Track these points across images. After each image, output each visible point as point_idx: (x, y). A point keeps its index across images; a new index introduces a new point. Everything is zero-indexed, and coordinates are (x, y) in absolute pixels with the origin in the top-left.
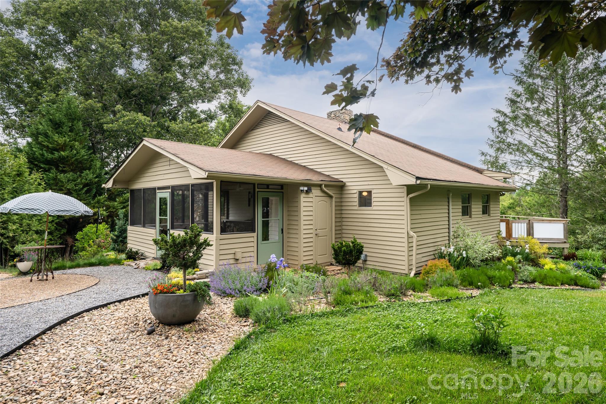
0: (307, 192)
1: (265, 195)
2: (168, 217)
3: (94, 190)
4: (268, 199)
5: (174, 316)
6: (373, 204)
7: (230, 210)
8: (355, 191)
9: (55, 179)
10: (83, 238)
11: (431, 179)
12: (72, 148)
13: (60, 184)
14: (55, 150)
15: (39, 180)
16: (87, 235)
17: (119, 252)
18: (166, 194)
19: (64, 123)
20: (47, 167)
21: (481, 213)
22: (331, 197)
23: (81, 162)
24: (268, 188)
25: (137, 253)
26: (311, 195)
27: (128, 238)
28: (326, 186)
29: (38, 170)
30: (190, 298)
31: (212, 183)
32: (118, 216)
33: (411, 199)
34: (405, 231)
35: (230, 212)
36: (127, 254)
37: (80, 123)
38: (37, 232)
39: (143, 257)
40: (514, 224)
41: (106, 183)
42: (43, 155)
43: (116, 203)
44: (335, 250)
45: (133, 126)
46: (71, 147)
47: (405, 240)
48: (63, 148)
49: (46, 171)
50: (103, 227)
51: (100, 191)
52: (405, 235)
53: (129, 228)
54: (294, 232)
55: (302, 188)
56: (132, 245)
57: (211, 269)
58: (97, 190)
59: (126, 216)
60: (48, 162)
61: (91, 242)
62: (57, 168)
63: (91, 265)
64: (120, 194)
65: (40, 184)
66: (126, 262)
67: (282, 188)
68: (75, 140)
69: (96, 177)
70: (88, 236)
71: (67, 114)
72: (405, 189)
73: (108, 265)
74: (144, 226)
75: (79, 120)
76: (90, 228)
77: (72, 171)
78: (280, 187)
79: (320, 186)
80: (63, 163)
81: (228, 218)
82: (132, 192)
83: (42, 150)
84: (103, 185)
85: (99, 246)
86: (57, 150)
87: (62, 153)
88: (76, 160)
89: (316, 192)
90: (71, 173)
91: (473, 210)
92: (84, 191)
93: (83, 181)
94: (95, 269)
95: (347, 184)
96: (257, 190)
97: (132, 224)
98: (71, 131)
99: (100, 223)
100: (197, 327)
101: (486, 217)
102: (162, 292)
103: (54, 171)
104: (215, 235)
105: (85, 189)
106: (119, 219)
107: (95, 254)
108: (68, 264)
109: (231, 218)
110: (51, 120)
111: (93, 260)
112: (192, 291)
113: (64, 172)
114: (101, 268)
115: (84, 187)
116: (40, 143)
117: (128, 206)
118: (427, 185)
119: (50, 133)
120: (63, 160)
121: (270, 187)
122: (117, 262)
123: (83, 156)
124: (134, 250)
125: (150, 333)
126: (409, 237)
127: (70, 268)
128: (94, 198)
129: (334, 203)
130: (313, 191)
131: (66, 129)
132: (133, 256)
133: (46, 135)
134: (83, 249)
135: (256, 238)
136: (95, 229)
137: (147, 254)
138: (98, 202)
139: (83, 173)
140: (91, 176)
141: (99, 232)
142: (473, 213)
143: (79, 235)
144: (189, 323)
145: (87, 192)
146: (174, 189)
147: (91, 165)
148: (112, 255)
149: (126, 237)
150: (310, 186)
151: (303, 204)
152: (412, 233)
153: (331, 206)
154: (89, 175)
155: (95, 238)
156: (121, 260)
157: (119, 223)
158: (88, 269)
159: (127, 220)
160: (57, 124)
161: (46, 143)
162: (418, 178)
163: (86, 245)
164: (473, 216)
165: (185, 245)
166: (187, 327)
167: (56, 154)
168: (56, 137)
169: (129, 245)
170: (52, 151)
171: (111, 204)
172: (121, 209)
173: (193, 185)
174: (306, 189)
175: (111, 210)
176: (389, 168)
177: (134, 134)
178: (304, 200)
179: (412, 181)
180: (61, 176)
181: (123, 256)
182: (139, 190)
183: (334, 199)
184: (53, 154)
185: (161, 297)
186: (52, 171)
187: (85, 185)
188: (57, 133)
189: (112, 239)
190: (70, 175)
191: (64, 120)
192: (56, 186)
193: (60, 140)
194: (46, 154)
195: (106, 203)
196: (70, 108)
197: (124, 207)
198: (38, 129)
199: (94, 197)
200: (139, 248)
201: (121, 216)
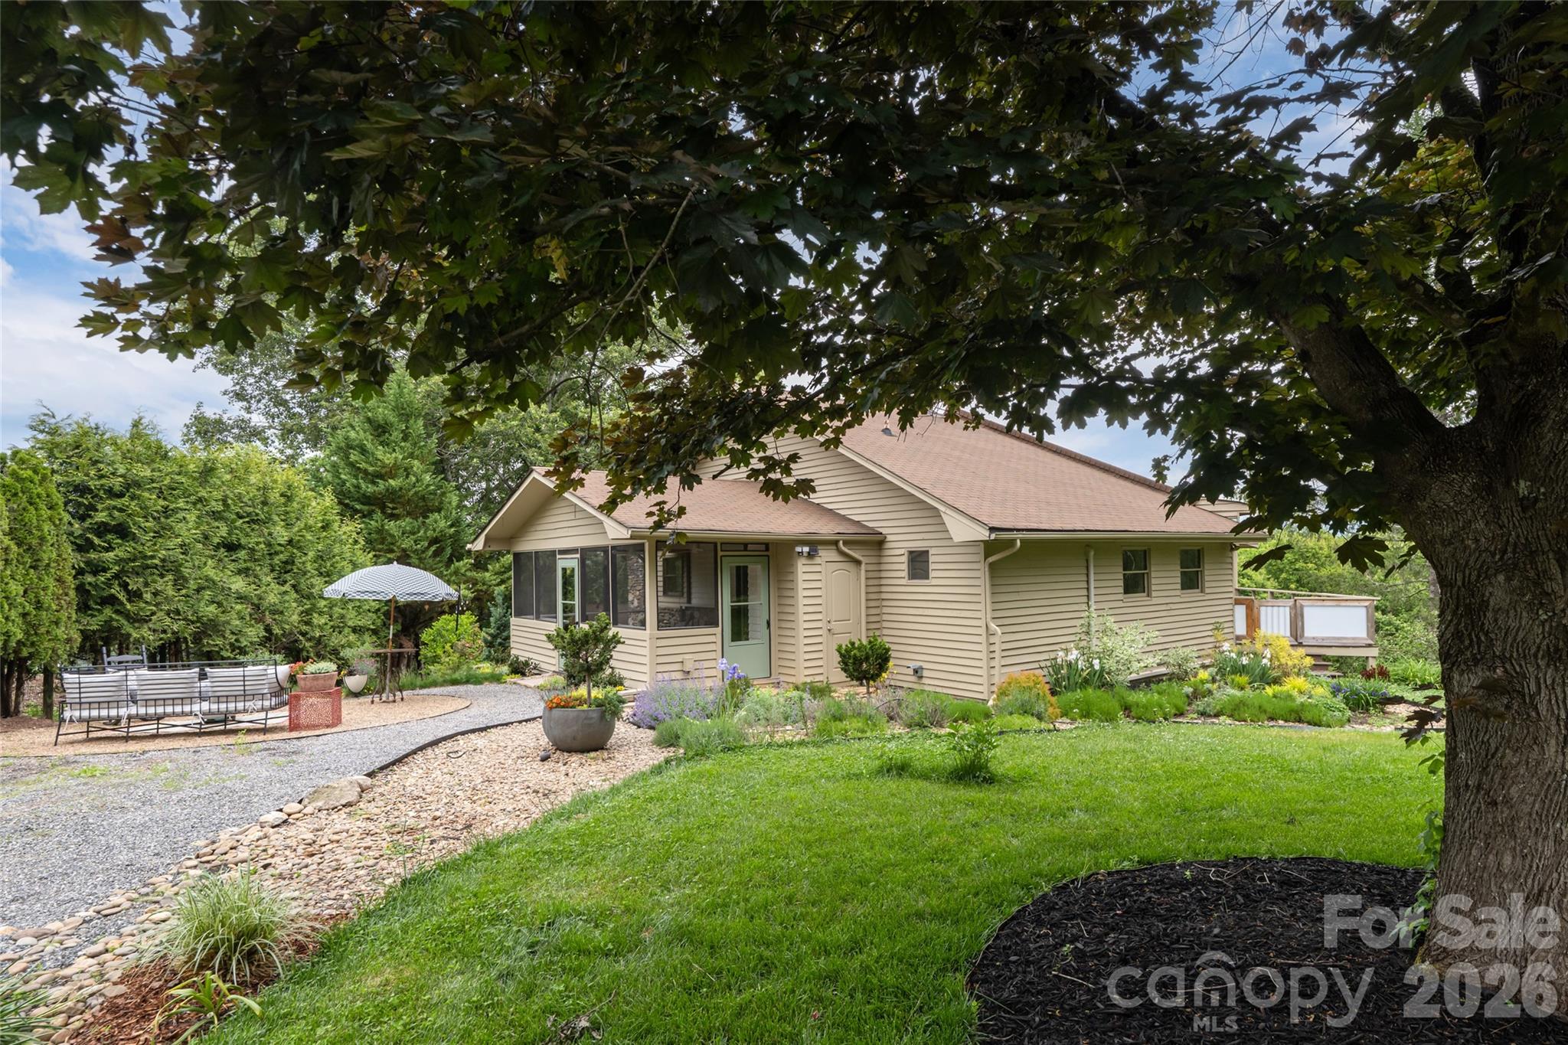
0: (811, 556)
1: (741, 562)
2: (577, 602)
3: (449, 551)
4: (746, 568)
5: (574, 738)
6: (932, 574)
7: (693, 585)
8: (902, 551)
9: (380, 531)
10: (434, 640)
11: (1018, 530)
12: (408, 471)
13: (389, 540)
14: (377, 477)
15: (354, 535)
16: (440, 634)
17: (497, 662)
18: (571, 563)
19: (392, 425)
20: (365, 508)
21: (1179, 586)
22: (858, 562)
23: (423, 498)
24: (746, 549)
25: (526, 664)
26: (817, 560)
27: (512, 639)
28: (846, 543)
29: (352, 517)
30: (595, 715)
31: (643, 545)
32: (493, 599)
33: (991, 565)
34: (982, 623)
35: (693, 590)
36: (511, 665)
37: (421, 422)
38: (354, 630)
39: (538, 671)
40: (1263, 609)
41: (472, 542)
42: (358, 487)
43: (487, 575)
44: (841, 655)
45: (515, 423)
46: (406, 469)
47: (983, 639)
48: (390, 472)
49: (364, 516)
50: (467, 619)
51: (459, 554)
52: (982, 631)
53: (513, 620)
54: (789, 625)
55: (798, 549)
56: (519, 649)
57: (641, 688)
58: (454, 550)
59: (507, 598)
60: (367, 500)
61: (448, 647)
62: (383, 508)
63: (455, 682)
64: (495, 556)
65: (356, 542)
66: (508, 679)
67: (767, 549)
68: (411, 456)
69: (452, 526)
70: (442, 636)
71: (397, 407)
72: (981, 548)
73: (481, 683)
74: (538, 618)
75: (417, 417)
76: (444, 622)
77: (409, 514)
78: (763, 547)
79: (836, 543)
80: (392, 501)
81: (689, 601)
82: (517, 556)
83: (356, 477)
84: (469, 546)
85: (463, 654)
86: (381, 477)
87: (391, 481)
88: (416, 493)
89: (826, 555)
90: (408, 519)
91: (1153, 581)
92: (430, 553)
93: (430, 533)
94: (461, 689)
95: (889, 538)
96: (720, 553)
97: (518, 615)
98: (405, 439)
99: (462, 612)
100: (606, 754)
101: (1193, 595)
102: (558, 706)
103: (378, 516)
104: (648, 631)
105: (433, 548)
106: (495, 606)
107: (457, 668)
108: (419, 681)
109: (695, 602)
110: (369, 420)
111: (457, 676)
112: (599, 705)
113: (393, 517)
114: (471, 687)
115: (430, 544)
116: (352, 465)
117: (509, 578)
118: (1015, 540)
119: (369, 446)
120: (393, 495)
121: (750, 547)
122: (496, 679)
123: (428, 486)
124: (521, 659)
125: (544, 759)
126: (990, 634)
127: (422, 687)
128: (448, 566)
129: (863, 572)
130: (821, 553)
131: (396, 435)
132: (520, 669)
133: (363, 450)
134: (435, 660)
135: (719, 636)
136: (453, 624)
137: (543, 666)
138: (456, 572)
139: (426, 517)
140: (442, 524)
141: (461, 630)
142: (1153, 588)
143: (426, 636)
144: (596, 750)
145: (436, 554)
146: (585, 553)
147: (441, 503)
148: (486, 668)
149: (508, 638)
150: (815, 545)
151: (801, 577)
152: (993, 626)
153: (859, 579)
154: (439, 522)
155: (454, 640)
156: (501, 675)
157: (496, 612)
158: (451, 689)
159: (509, 607)
160: (379, 426)
161: (363, 465)
162: (992, 529)
163: (439, 652)
164: (1154, 594)
165: (587, 642)
166: (593, 754)
167: (382, 485)
168: (380, 453)
169: (513, 652)
170: (374, 478)
171: (478, 575)
172: (499, 584)
173: (613, 548)
174: (806, 549)
175: (478, 587)
176: (949, 512)
177: (518, 439)
178: (803, 571)
179: (984, 534)
180: (391, 526)
181: (505, 669)
182: (528, 555)
183: (863, 566)
184: (374, 483)
185: (557, 712)
186: (375, 516)
187: (434, 541)
188: (382, 443)
189: (485, 641)
190: (406, 523)
191: (392, 418)
192: (382, 543)
193: (386, 457)
194: (363, 486)
195: (469, 574)
196: (401, 394)
197: (503, 582)
198: (347, 438)
199: (450, 561)
200: (531, 655)
201: (499, 600)
